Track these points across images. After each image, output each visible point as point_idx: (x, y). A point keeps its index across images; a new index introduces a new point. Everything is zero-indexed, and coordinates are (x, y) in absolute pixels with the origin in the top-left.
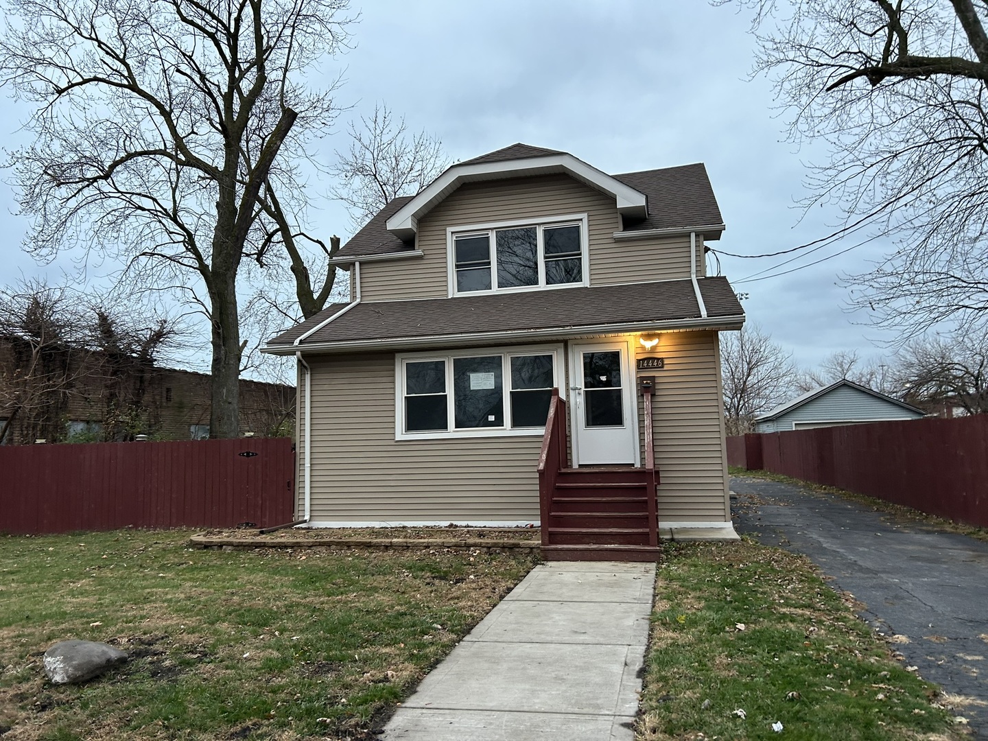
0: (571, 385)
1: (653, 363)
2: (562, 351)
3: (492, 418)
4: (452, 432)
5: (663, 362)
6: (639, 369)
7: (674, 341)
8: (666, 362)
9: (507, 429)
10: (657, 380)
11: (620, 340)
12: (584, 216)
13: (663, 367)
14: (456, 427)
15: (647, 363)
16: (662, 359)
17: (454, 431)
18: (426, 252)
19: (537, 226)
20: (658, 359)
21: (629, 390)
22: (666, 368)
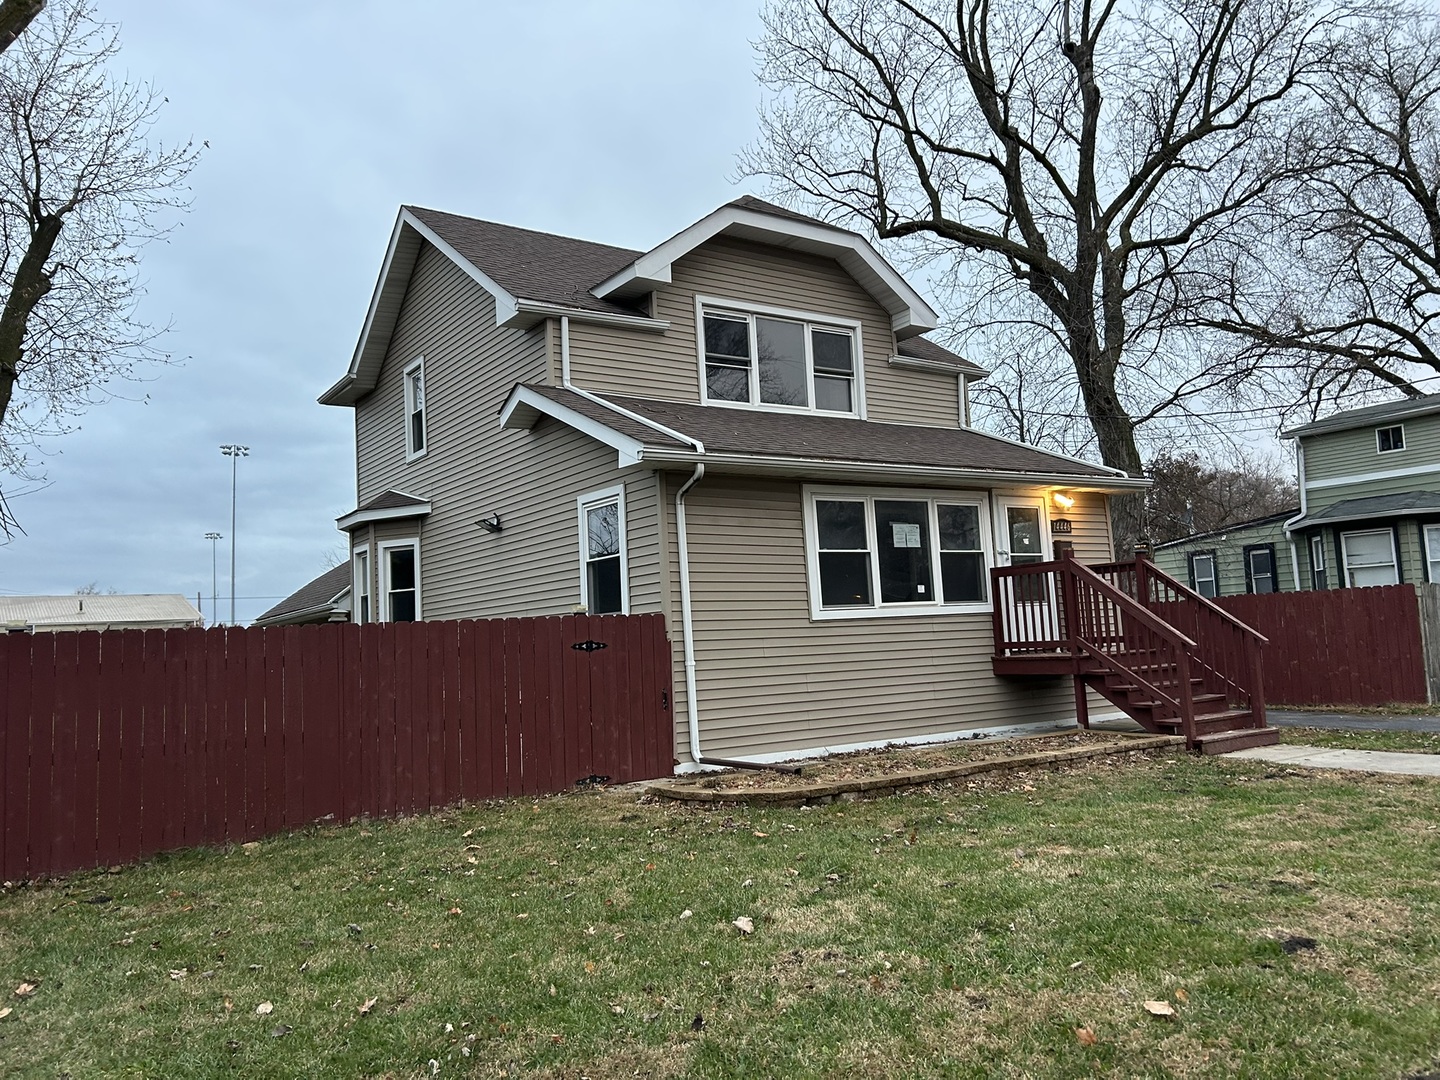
0: (998, 549)
1: (1063, 526)
2: (986, 503)
3: (921, 589)
4: (879, 608)
5: (1070, 525)
6: (1054, 532)
8: (1073, 525)
9: (938, 606)
10: (1071, 547)
11: (1038, 495)
12: (857, 324)
13: (1070, 532)
14: (883, 602)
15: (1060, 525)
17: (881, 607)
19: (805, 324)
20: (1066, 522)
21: (1048, 556)
22: (1074, 533)
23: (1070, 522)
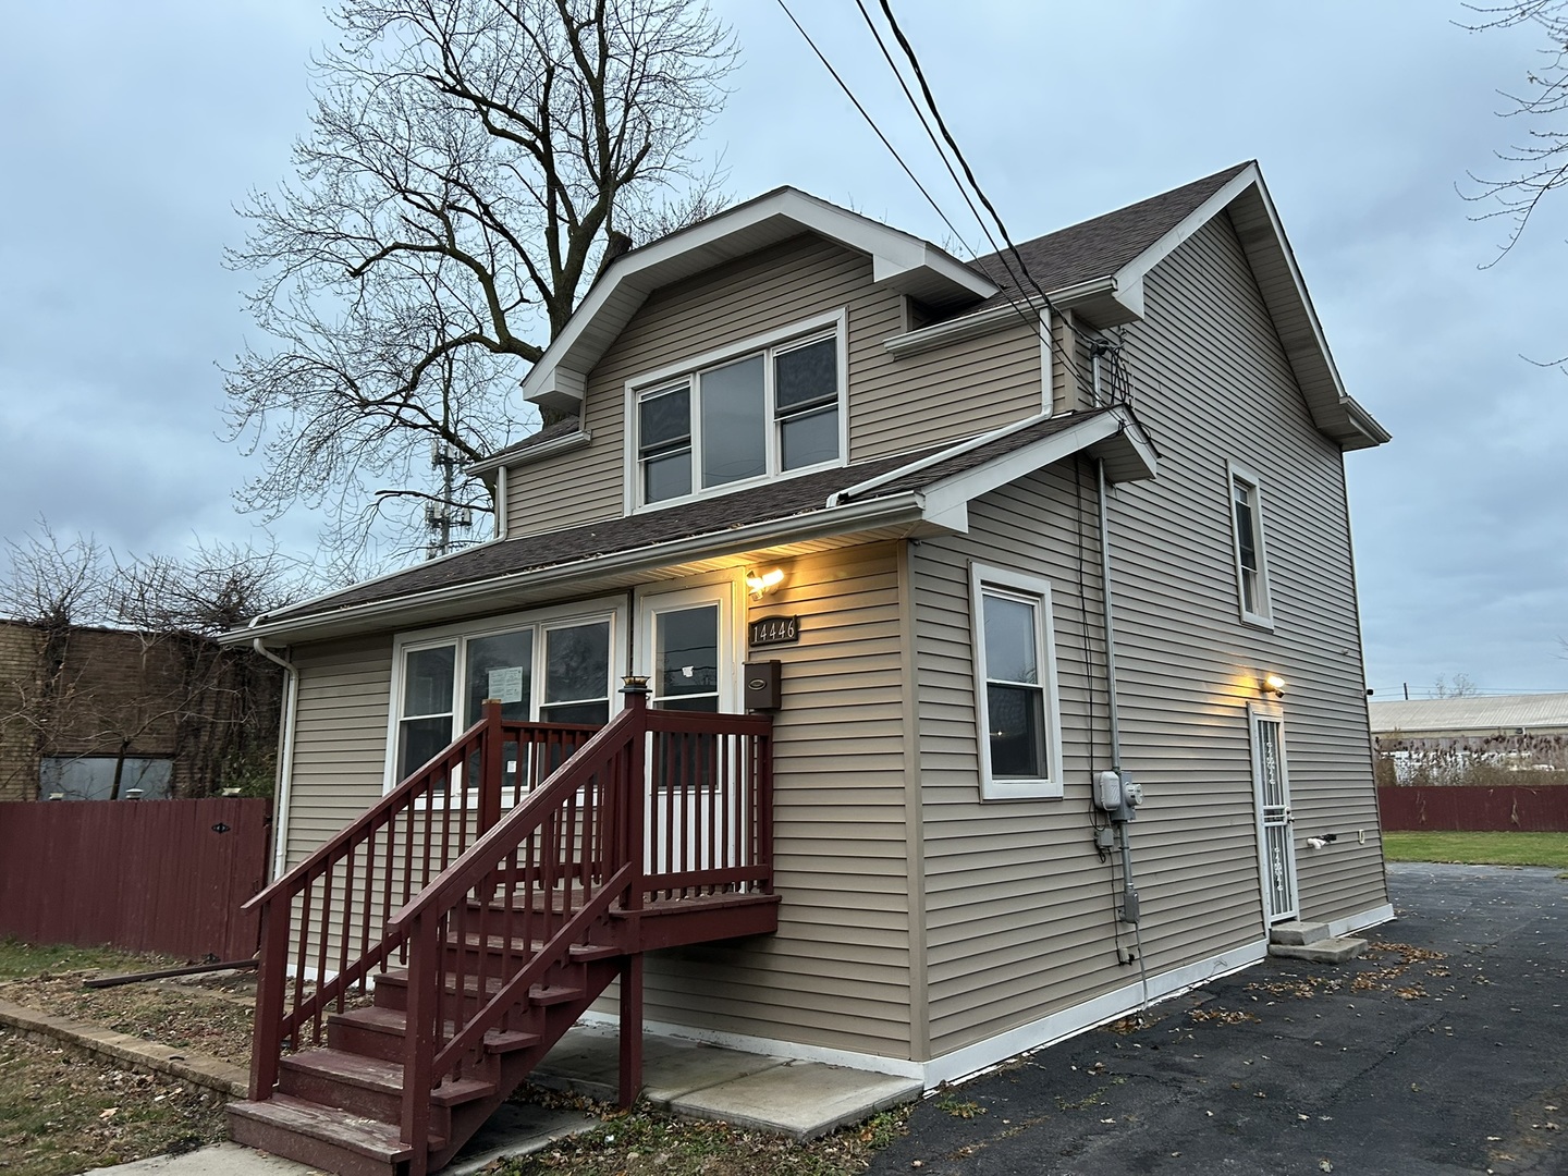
1: (777, 630)
2: (623, 612)
5: (797, 626)
6: (753, 646)
7: (820, 572)
8: (805, 625)
10: (787, 673)
11: (721, 579)
12: (839, 315)
13: (796, 639)
15: (772, 629)
16: (796, 621)
18: (596, 434)
19: (765, 351)
20: (787, 620)
21: (731, 698)
22: (804, 640)
23: (797, 618)
